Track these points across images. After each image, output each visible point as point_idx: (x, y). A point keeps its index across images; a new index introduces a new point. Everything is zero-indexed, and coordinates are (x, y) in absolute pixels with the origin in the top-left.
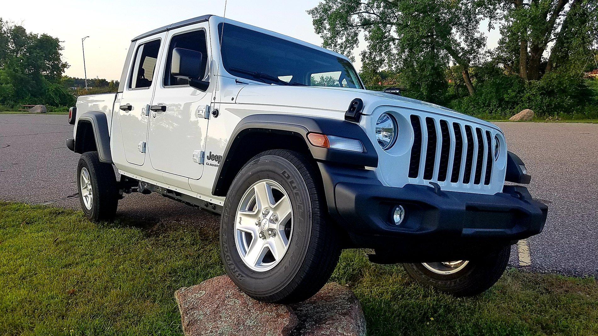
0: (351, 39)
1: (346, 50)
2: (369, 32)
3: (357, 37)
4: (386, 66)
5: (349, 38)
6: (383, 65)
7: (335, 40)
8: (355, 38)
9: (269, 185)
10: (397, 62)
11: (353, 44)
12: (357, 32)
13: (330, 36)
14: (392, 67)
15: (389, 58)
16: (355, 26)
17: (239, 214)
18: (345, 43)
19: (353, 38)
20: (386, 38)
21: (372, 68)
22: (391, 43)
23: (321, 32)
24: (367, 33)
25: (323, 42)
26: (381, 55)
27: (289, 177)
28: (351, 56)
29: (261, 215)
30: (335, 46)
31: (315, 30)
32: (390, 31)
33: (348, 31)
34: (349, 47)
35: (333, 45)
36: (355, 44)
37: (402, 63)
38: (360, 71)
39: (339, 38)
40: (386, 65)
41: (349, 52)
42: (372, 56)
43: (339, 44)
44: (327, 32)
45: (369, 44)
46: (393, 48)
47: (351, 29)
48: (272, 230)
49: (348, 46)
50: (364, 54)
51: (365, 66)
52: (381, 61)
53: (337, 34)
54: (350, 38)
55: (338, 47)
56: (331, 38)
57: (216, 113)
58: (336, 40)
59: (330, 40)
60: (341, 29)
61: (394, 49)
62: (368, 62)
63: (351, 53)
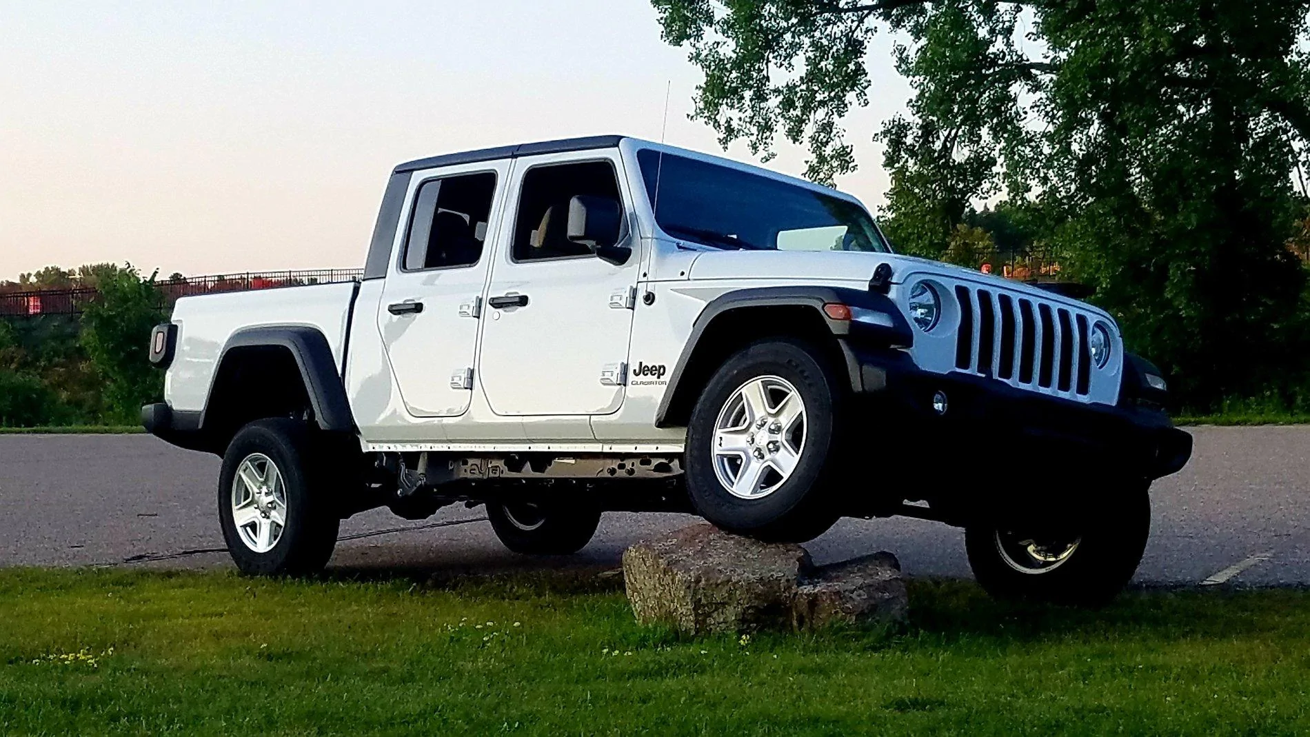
0: (830, 68)
1: (811, 117)
2: (917, 32)
3: (860, 60)
4: (1000, 190)
5: (823, 64)
6: (986, 185)
7: (760, 71)
8: (852, 66)
9: (765, 384)
10: (1051, 171)
11: (844, 90)
12: (859, 35)
13: (734, 56)
14: (1026, 195)
15: (1009, 153)
16: (848, 10)
17: (718, 433)
18: (804, 87)
19: (840, 62)
20: (994, 63)
21: (935, 197)
22: (1016, 88)
23: (689, 37)
24: (904, 37)
25: (702, 80)
26: (974, 138)
27: (797, 366)
28: (836, 144)
29: (753, 429)
30: (760, 97)
31: (663, 29)
32: (1009, 31)
33: (817, 34)
34: (823, 103)
35: (748, 94)
36: (852, 89)
37: (1073, 174)
38: (881, 213)
39: (774, 61)
40: (1000, 184)
41: (827, 127)
42: (933, 142)
43: (775, 91)
44: (720, 37)
45: (917, 92)
46: (1027, 109)
47: (828, 24)
48: (774, 443)
49: (819, 97)
50: (895, 134)
51: (902, 190)
52: (979, 168)
53: (768, 46)
54: (827, 64)
55: (774, 102)
56: (737, 64)
57: (650, 298)
58: (765, 72)
59: (734, 74)
60: (784, 24)
61: (1032, 114)
62: (916, 167)
63: (835, 131)
